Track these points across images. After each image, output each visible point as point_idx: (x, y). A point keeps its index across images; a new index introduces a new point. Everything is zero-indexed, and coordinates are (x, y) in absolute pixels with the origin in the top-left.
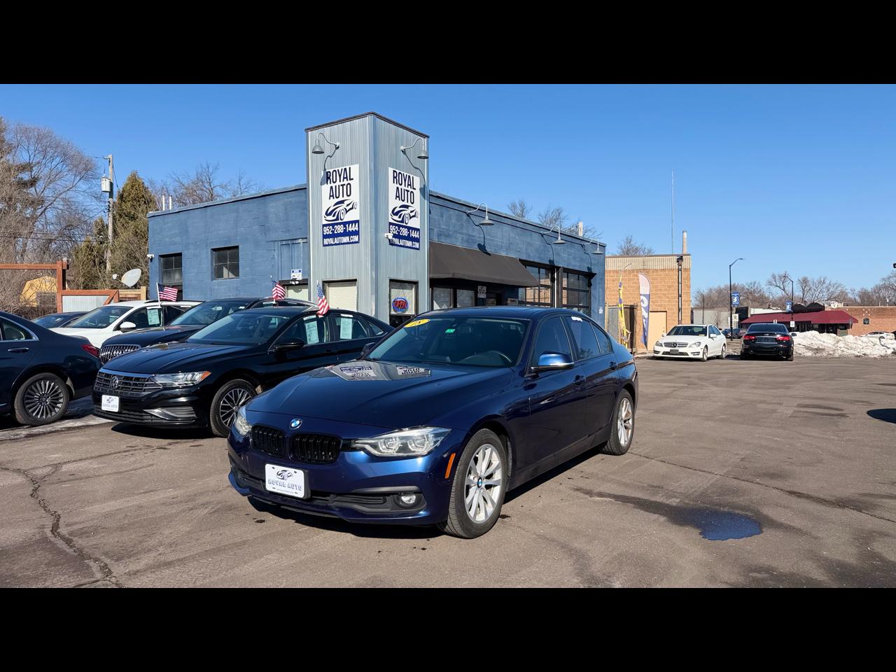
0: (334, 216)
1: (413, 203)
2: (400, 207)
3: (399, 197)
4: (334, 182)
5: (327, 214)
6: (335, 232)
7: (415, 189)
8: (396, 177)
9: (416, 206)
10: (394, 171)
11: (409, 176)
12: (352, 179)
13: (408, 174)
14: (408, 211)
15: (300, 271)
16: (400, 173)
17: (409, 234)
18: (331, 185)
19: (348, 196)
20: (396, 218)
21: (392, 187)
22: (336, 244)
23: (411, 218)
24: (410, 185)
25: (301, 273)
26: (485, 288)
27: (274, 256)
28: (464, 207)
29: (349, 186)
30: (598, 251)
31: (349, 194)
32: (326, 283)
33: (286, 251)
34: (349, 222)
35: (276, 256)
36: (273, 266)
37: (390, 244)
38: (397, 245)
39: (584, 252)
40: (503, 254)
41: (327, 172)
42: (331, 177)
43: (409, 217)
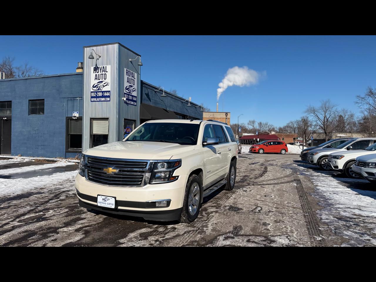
0: (97, 88)
1: (134, 85)
2: (129, 86)
3: (128, 82)
6: (98, 96)
7: (135, 79)
8: (127, 73)
9: (135, 86)
10: (127, 70)
11: (133, 73)
12: (107, 72)
14: (132, 88)
16: (129, 71)
17: (132, 99)
18: (96, 74)
20: (127, 91)
21: (126, 77)
22: (98, 101)
23: (133, 91)
24: (133, 77)
25: (78, 114)
27: (64, 105)
28: (154, 88)
29: (105, 75)
30: (202, 110)
31: (105, 78)
32: (92, 119)
33: (70, 103)
34: (105, 92)
35: (65, 105)
36: (63, 110)
37: (125, 103)
38: (127, 103)
39: (196, 110)
40: (168, 109)
41: (94, 68)
42: (96, 70)
43: (132, 91)
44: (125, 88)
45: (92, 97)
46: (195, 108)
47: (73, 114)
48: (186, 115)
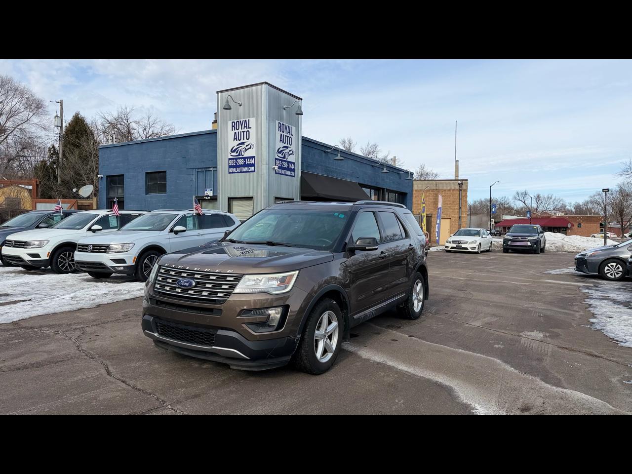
0: (237, 152)
1: (291, 145)
2: (283, 148)
3: (282, 141)
4: (237, 130)
6: (238, 164)
7: (292, 135)
8: (280, 127)
9: (293, 147)
10: (279, 123)
11: (289, 127)
12: (251, 128)
13: (288, 125)
16: (283, 124)
17: (288, 166)
20: (280, 155)
21: (278, 134)
22: (238, 172)
23: (290, 155)
24: (289, 132)
25: (212, 192)
27: (192, 179)
29: (248, 132)
30: (409, 178)
31: (248, 138)
32: (230, 199)
33: (201, 176)
34: (248, 158)
35: (194, 179)
36: (191, 186)
37: (276, 173)
38: (280, 174)
39: (400, 178)
40: (348, 180)
41: (232, 122)
42: (235, 126)
43: (288, 155)
44: (276, 151)
45: (230, 167)
46: (397, 175)
47: (206, 192)
48: (382, 187)
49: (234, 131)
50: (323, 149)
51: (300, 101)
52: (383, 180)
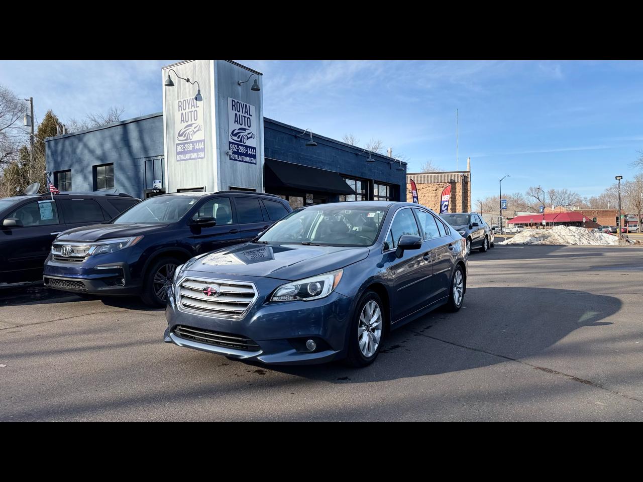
0: (184, 136)
1: (249, 127)
2: (238, 130)
3: (237, 121)
4: (184, 110)
5: (180, 135)
6: (186, 150)
7: (251, 116)
8: (234, 106)
9: (253, 130)
10: (233, 101)
11: (246, 105)
12: (198, 107)
13: (245, 104)
14: (245, 133)
15: (160, 182)
16: (238, 102)
17: (247, 152)
18: (182, 112)
19: (195, 120)
20: (235, 138)
21: (232, 113)
22: (187, 160)
23: (248, 138)
24: (247, 112)
25: (161, 184)
26: (312, 195)
27: (140, 170)
29: (195, 112)
30: (401, 168)
32: (180, 191)
33: (149, 166)
34: (196, 142)
36: (139, 178)
37: (231, 159)
38: (237, 160)
39: (391, 168)
40: (326, 169)
41: (179, 102)
42: (182, 106)
43: (246, 138)
44: (230, 133)
45: (178, 153)
47: (154, 184)
48: (370, 178)
49: (181, 112)
50: (294, 133)
51: (260, 76)
52: (370, 170)
